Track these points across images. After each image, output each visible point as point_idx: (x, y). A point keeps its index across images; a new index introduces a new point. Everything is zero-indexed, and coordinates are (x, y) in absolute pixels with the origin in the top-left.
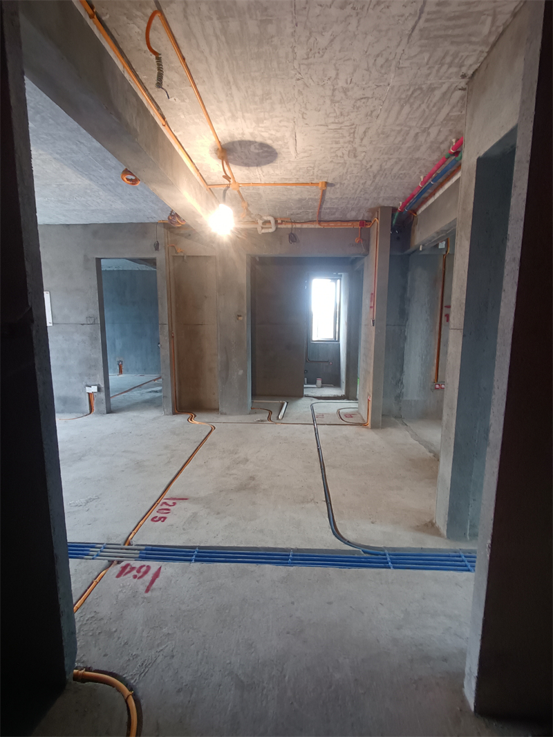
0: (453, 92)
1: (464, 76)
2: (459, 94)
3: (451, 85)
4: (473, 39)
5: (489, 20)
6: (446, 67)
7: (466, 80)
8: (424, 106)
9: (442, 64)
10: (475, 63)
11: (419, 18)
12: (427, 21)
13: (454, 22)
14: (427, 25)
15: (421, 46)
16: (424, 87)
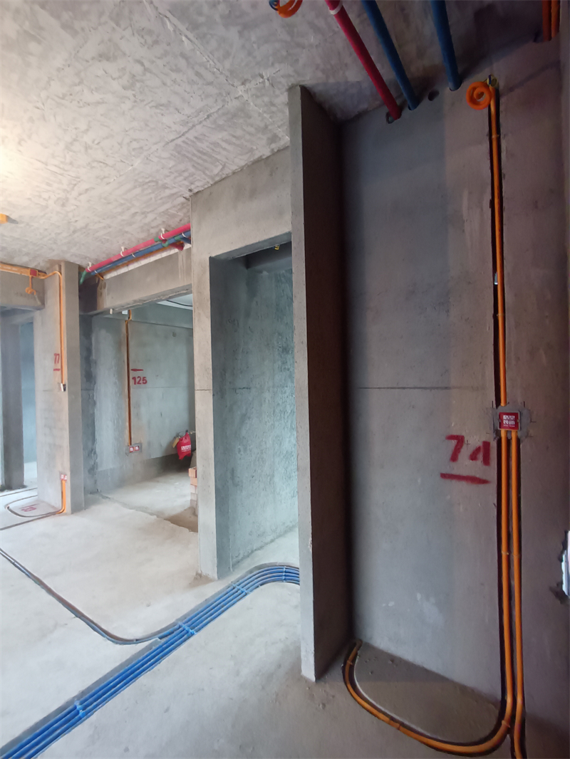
0: (178, 197)
1: (190, 190)
2: (182, 200)
3: (179, 192)
4: (207, 172)
5: (220, 167)
6: (182, 178)
7: (191, 194)
8: (153, 196)
9: (180, 175)
10: (202, 186)
11: (180, 137)
12: (184, 142)
13: (200, 155)
14: (182, 144)
15: (172, 155)
16: (160, 183)
